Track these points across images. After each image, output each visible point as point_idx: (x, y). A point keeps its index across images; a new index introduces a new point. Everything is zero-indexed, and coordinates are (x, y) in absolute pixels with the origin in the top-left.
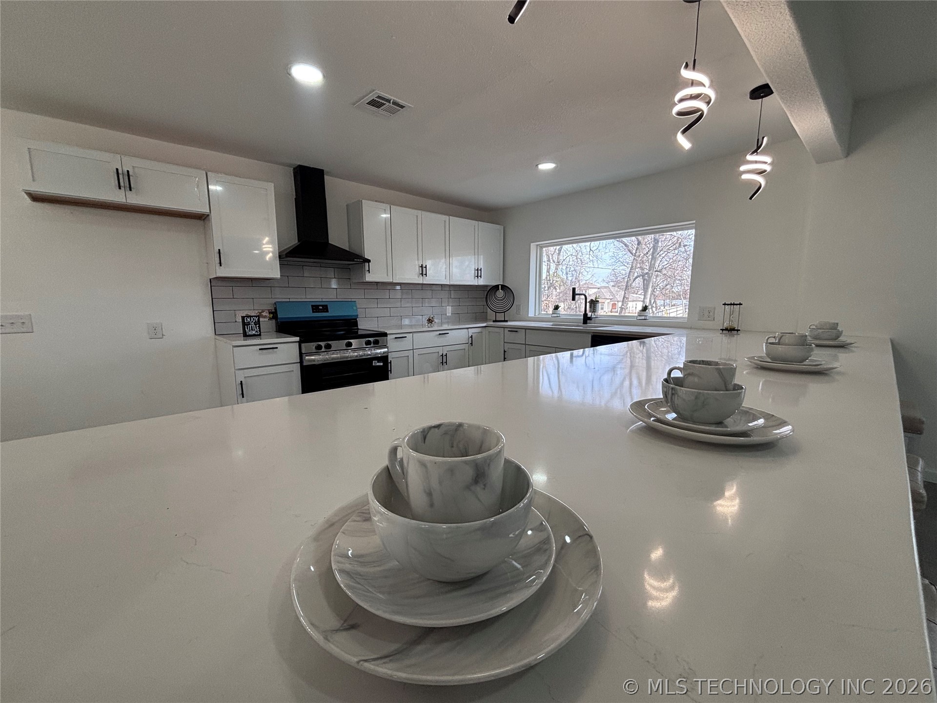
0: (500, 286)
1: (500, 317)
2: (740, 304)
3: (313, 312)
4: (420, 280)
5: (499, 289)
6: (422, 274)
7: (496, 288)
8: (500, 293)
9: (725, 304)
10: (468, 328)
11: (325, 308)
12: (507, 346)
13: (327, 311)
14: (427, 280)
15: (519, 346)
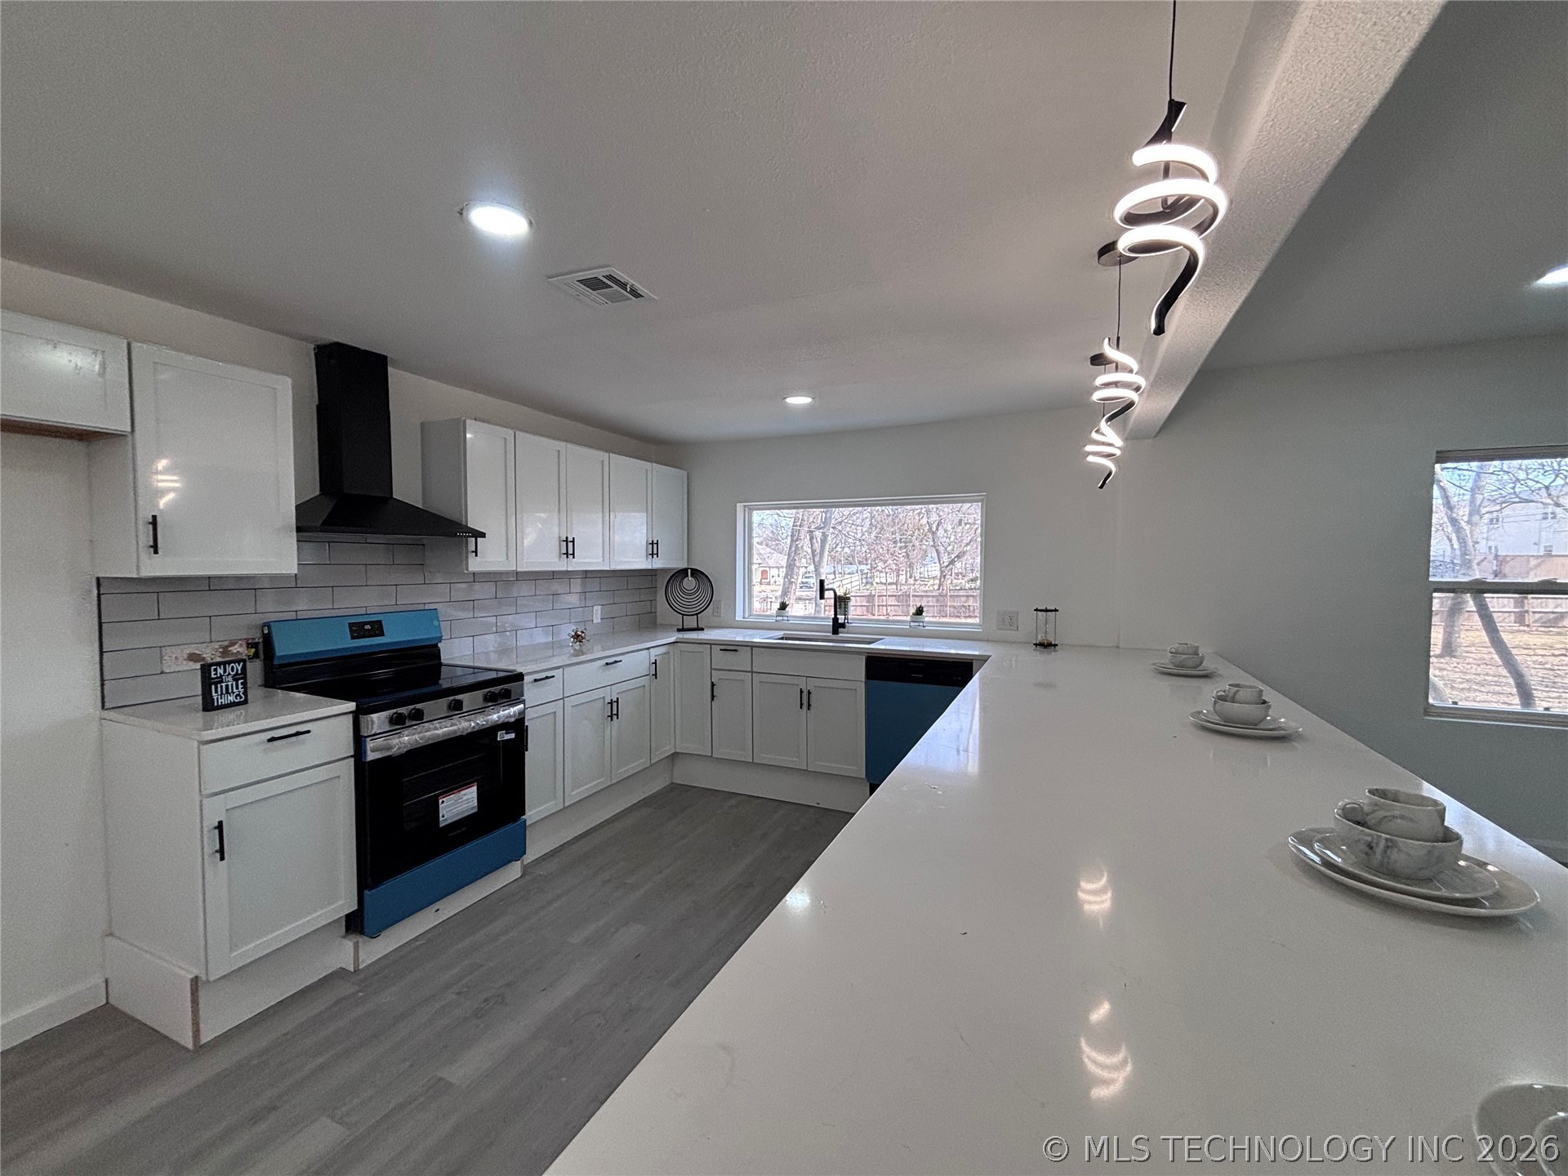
0: (689, 570)
1: (691, 622)
2: (1056, 610)
3: (353, 638)
4: (563, 565)
5: (688, 576)
6: (567, 554)
7: (683, 573)
8: (690, 582)
9: (1037, 610)
10: (648, 649)
11: (377, 629)
12: (716, 676)
13: (382, 634)
14: (574, 565)
15: (741, 676)
